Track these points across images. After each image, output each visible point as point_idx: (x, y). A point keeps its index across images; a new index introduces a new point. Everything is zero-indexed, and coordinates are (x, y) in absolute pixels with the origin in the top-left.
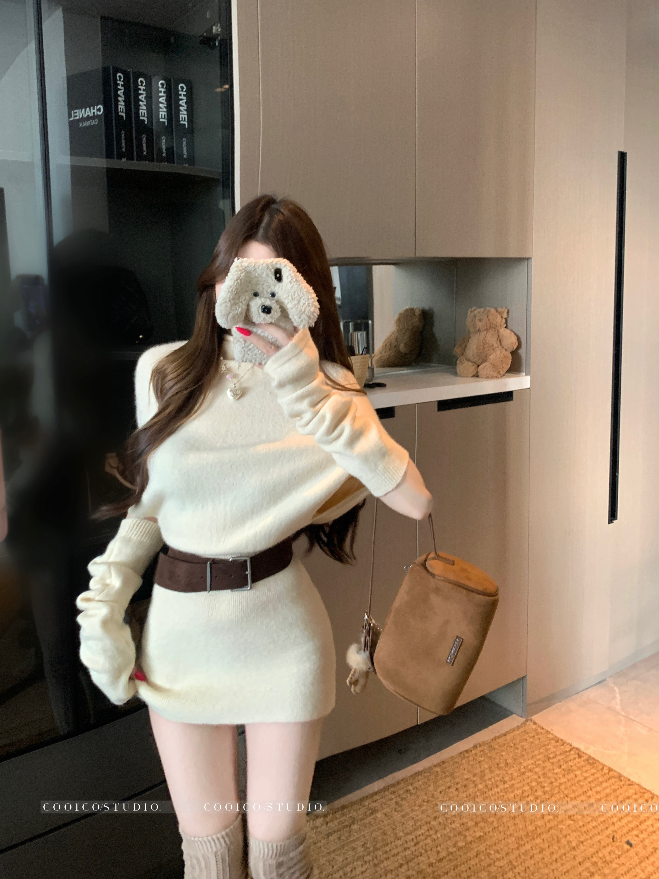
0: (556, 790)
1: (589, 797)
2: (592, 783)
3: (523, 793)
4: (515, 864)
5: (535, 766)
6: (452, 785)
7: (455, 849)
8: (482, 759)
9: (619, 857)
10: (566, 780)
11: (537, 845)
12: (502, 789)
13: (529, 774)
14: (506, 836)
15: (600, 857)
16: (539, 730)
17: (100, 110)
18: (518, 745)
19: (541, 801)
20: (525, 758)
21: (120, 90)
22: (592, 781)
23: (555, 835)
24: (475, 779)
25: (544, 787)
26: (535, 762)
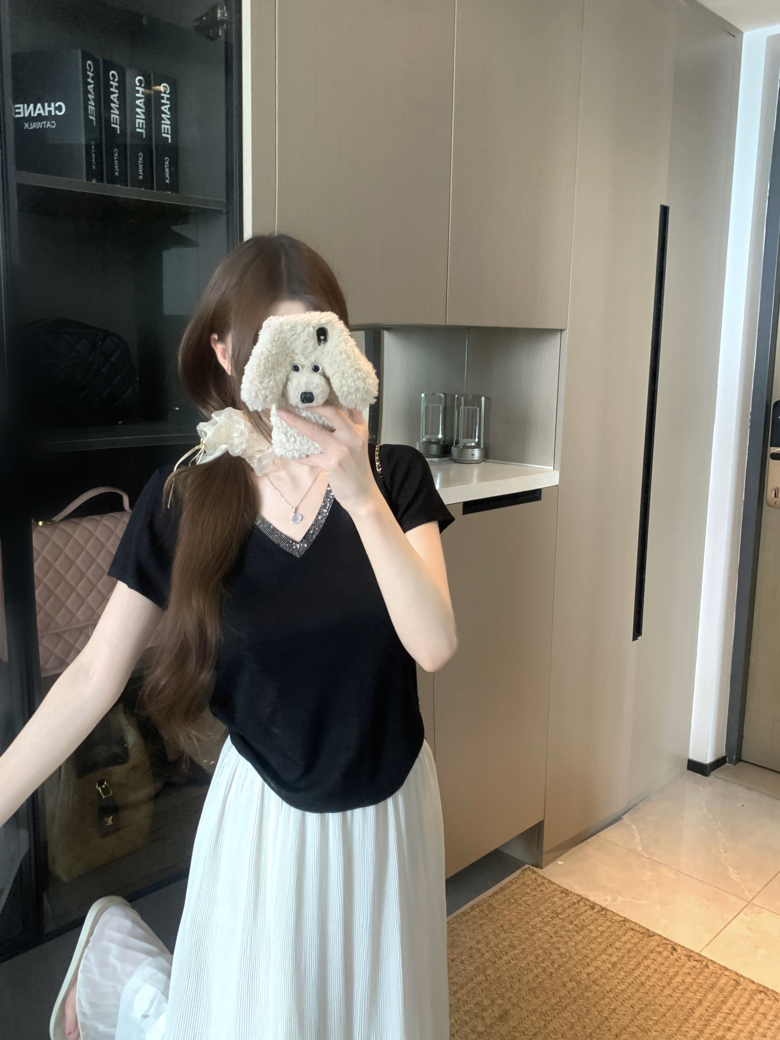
0: (573, 951)
1: (611, 955)
2: (610, 938)
3: (537, 958)
5: (543, 925)
6: (456, 956)
7: (474, 1037)
8: (483, 921)
9: (657, 1023)
10: (581, 937)
11: (566, 1019)
12: (513, 956)
13: (540, 935)
14: (529, 1013)
15: (637, 1026)
16: (540, 880)
17: (59, 108)
18: (520, 901)
19: (559, 965)
20: (531, 915)
21: (90, 84)
22: (610, 936)
23: (583, 1005)
24: (480, 947)
25: (559, 949)
26: (543, 919)
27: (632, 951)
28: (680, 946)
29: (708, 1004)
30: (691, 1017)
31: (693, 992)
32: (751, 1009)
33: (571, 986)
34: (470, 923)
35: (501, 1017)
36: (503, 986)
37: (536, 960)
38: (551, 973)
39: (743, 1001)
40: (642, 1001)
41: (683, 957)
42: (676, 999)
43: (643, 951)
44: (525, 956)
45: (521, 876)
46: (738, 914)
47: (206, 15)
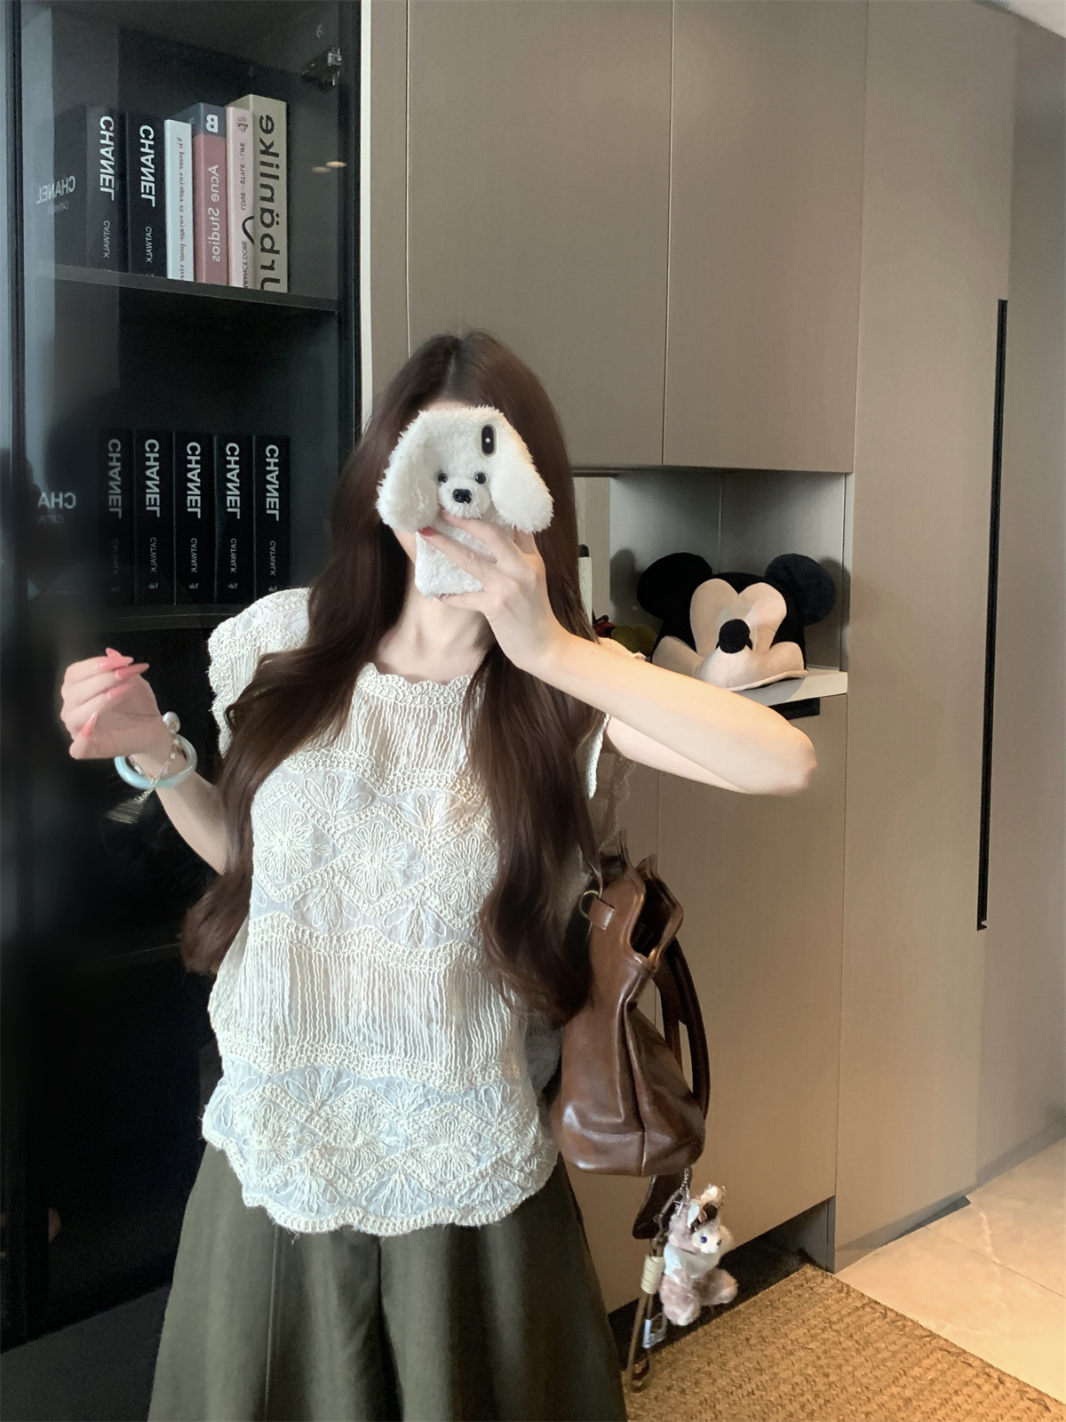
0: (849, 1379)
1: (905, 1386)
2: (905, 1362)
3: (793, 1389)
5: (809, 1339)
6: (674, 1382)
8: (721, 1332)
10: (862, 1359)
12: (759, 1384)
13: (802, 1353)
19: (825, 1400)
20: (792, 1325)
22: (906, 1359)
24: (712, 1370)
25: (827, 1375)
26: (809, 1331)
27: (936, 1381)
28: (1010, 1376)
37: (792, 1392)
38: (813, 1411)
41: (1012, 1394)
43: (954, 1382)
44: (776, 1384)
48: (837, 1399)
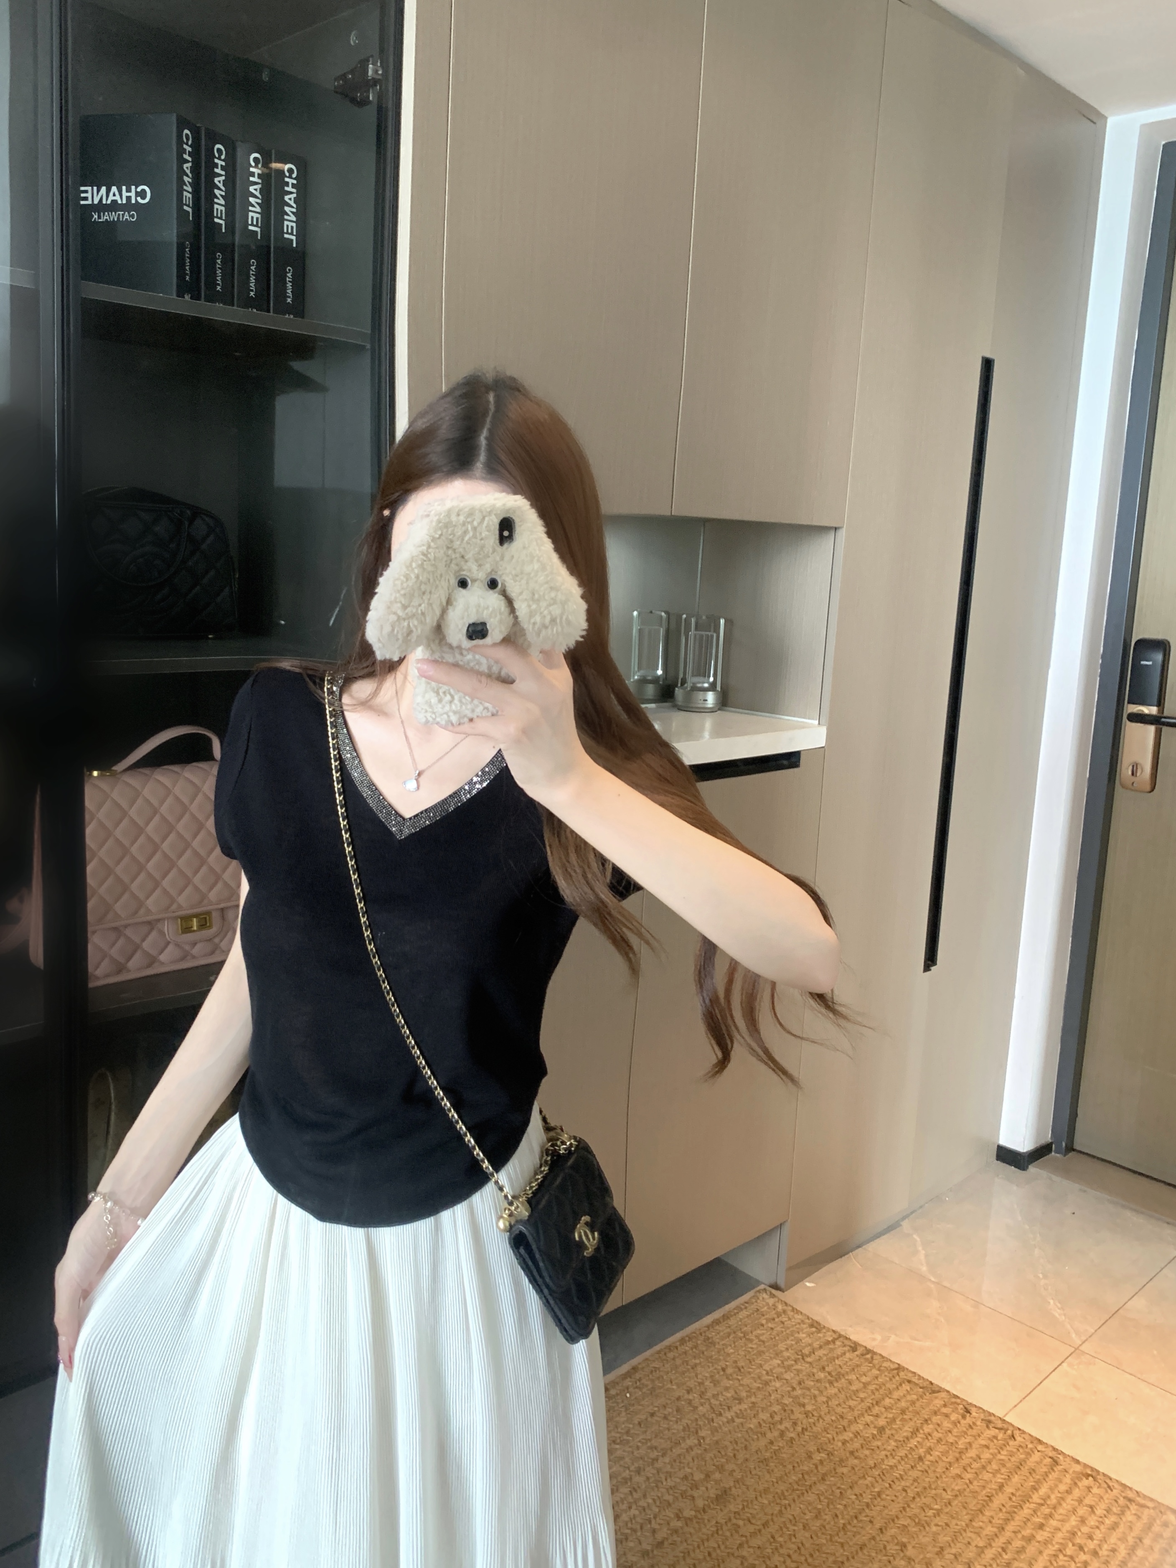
0: (824, 1409)
1: (877, 1416)
2: (877, 1393)
3: (772, 1417)
4: (781, 1539)
5: (784, 1370)
6: (657, 1410)
7: (679, 1524)
8: (697, 1361)
9: (938, 1513)
10: (836, 1390)
11: (810, 1504)
12: (738, 1412)
13: (778, 1384)
14: (758, 1494)
15: (910, 1517)
16: (780, 1307)
17: (142, 194)
18: (750, 1335)
19: (803, 1428)
20: (766, 1356)
21: (188, 161)
22: (877, 1390)
23: (835, 1485)
24: (692, 1398)
25: (804, 1405)
26: (783, 1363)
27: (907, 1411)
28: (976, 1406)
29: (1014, 1491)
30: (988, 1508)
31: (991, 1473)
32: (1072, 1500)
33: (819, 1458)
34: (678, 1362)
35: (718, 1498)
36: (723, 1453)
37: (770, 1420)
38: (792, 1438)
39: (1062, 1487)
40: (918, 1483)
41: (979, 1423)
42: (968, 1481)
43: (923, 1412)
44: (755, 1413)
45: (754, 1300)
46: (1060, 1365)
47: (352, 72)
48: (815, 1429)
